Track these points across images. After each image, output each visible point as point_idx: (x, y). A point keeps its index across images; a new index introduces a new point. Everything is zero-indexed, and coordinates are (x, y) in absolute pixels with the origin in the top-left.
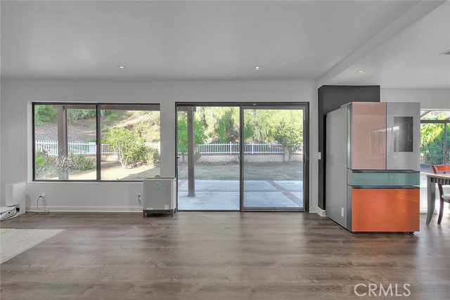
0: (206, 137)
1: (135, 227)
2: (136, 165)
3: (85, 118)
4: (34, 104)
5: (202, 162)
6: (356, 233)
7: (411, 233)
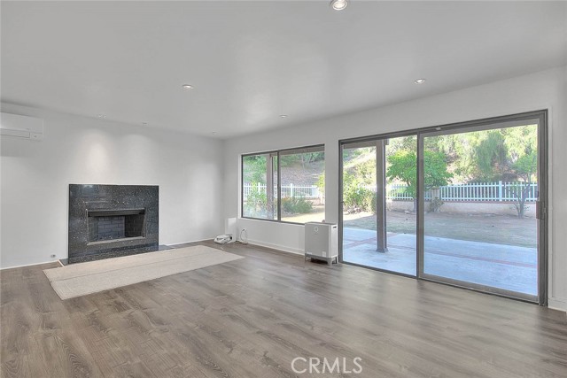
0: (451, 175)
1: (290, 266)
2: (354, 212)
3: (316, 160)
4: (242, 156)
5: (447, 213)
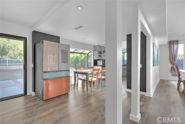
6: (46, 100)
7: (68, 93)
